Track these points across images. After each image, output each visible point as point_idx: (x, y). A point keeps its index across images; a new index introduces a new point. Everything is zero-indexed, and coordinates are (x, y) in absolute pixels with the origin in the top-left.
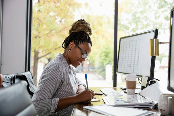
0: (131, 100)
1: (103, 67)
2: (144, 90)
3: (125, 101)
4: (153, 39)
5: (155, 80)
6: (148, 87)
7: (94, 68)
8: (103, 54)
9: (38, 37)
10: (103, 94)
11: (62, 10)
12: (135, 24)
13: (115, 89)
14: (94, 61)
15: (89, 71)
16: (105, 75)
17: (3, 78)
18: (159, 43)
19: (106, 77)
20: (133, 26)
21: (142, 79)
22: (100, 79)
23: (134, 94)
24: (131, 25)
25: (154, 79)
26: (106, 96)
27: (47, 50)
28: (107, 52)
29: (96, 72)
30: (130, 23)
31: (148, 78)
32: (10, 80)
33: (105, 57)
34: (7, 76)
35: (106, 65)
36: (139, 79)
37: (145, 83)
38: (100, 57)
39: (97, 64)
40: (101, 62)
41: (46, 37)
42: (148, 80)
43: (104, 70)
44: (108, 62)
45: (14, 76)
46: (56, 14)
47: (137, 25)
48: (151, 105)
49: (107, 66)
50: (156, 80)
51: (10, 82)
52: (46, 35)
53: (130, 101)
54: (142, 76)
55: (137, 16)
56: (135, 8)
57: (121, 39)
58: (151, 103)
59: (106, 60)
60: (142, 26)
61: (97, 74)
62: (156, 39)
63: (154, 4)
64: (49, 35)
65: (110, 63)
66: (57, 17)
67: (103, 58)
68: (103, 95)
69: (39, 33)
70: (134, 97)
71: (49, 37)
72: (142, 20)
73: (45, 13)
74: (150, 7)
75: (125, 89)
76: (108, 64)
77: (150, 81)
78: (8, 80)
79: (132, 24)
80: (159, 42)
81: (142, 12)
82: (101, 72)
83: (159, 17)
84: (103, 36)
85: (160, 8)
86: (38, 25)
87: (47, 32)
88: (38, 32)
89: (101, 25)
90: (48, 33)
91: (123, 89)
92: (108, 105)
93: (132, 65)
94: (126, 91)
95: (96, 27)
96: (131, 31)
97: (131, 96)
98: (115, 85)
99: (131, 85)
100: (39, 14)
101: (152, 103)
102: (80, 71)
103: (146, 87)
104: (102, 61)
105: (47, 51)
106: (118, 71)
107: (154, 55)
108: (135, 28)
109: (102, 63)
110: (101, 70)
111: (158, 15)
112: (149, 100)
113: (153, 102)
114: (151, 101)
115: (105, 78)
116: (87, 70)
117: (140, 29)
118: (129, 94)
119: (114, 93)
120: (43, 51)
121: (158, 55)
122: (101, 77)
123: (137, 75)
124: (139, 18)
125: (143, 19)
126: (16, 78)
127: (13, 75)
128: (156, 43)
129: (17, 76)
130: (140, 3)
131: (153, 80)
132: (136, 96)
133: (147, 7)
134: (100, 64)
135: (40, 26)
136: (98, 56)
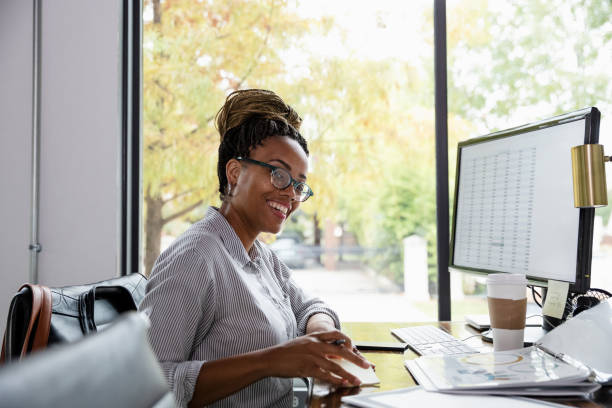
0: (509, 368)
1: (393, 246)
2: (557, 330)
3: (489, 374)
4: (585, 146)
5: (594, 292)
6: (571, 319)
7: (360, 252)
8: (394, 199)
9: (156, 148)
10: (406, 348)
11: (240, 47)
12: (506, 88)
13: (447, 329)
14: (358, 224)
15: (341, 260)
16: (402, 276)
17: (53, 300)
18: (604, 159)
19: (408, 281)
20: (500, 94)
21: (545, 290)
22: (383, 291)
23: (519, 348)
24: (492, 91)
25: (593, 290)
26: (419, 355)
27: (191, 190)
28: (405, 191)
29: (366, 263)
30: (487, 84)
31: (571, 286)
32: (75, 308)
33: (398, 209)
34: (65, 293)
35: (405, 236)
36: (534, 291)
37: (559, 305)
38: (383, 207)
39: (371, 237)
40: (384, 226)
41: (187, 144)
42: (570, 296)
43: (398, 258)
44: (411, 228)
45: (91, 293)
46: (219, 61)
47: (513, 88)
48: (586, 388)
49: (409, 241)
50: (599, 293)
51: (76, 314)
52: (187, 136)
53: (509, 373)
54: (545, 281)
55: (512, 56)
56: (502, 28)
57: (461, 146)
58: (587, 381)
59: (403, 219)
60: (531, 93)
61: (372, 273)
62: (595, 146)
63: (573, 10)
64: (198, 137)
65: (418, 230)
66: (223, 73)
67: (392, 212)
68: (408, 351)
69: (162, 130)
70: (520, 358)
71: (197, 146)
72: (531, 72)
73: (180, 59)
74: (558, 21)
75: (486, 329)
76: (411, 234)
77: (576, 299)
78: (69, 308)
79: (495, 86)
80: (606, 154)
81: (528, 42)
82: (386, 264)
83: (594, 55)
84: (392, 134)
85: (594, 26)
86: (157, 104)
87: (190, 127)
88: (156, 127)
89: (383, 95)
90: (194, 132)
91: (478, 327)
92: (428, 388)
93: (506, 242)
94: (490, 334)
95: (363, 102)
96: (492, 111)
97: (509, 356)
98: (445, 314)
99: (509, 315)
100: (160, 65)
101: (590, 379)
102: (310, 262)
103: (564, 319)
104: (389, 223)
105: (190, 194)
106: (456, 263)
107: (589, 203)
108: (508, 101)
109: (391, 230)
110: (386, 256)
111: (587, 50)
112: (578, 369)
113: (593, 375)
114: (588, 373)
115: (401, 287)
116: (336, 257)
117: (524, 105)
118: (503, 347)
119: (446, 344)
120: (176, 196)
121: (604, 202)
122: (385, 282)
123: (529, 278)
124: (519, 62)
125: (532, 66)
126: (97, 299)
127: (85, 290)
128: (596, 159)
129: (100, 290)
130: (520, 11)
131: (589, 294)
132: (528, 354)
133: (548, 22)
134: (384, 236)
135: (163, 107)
136: (373, 205)
